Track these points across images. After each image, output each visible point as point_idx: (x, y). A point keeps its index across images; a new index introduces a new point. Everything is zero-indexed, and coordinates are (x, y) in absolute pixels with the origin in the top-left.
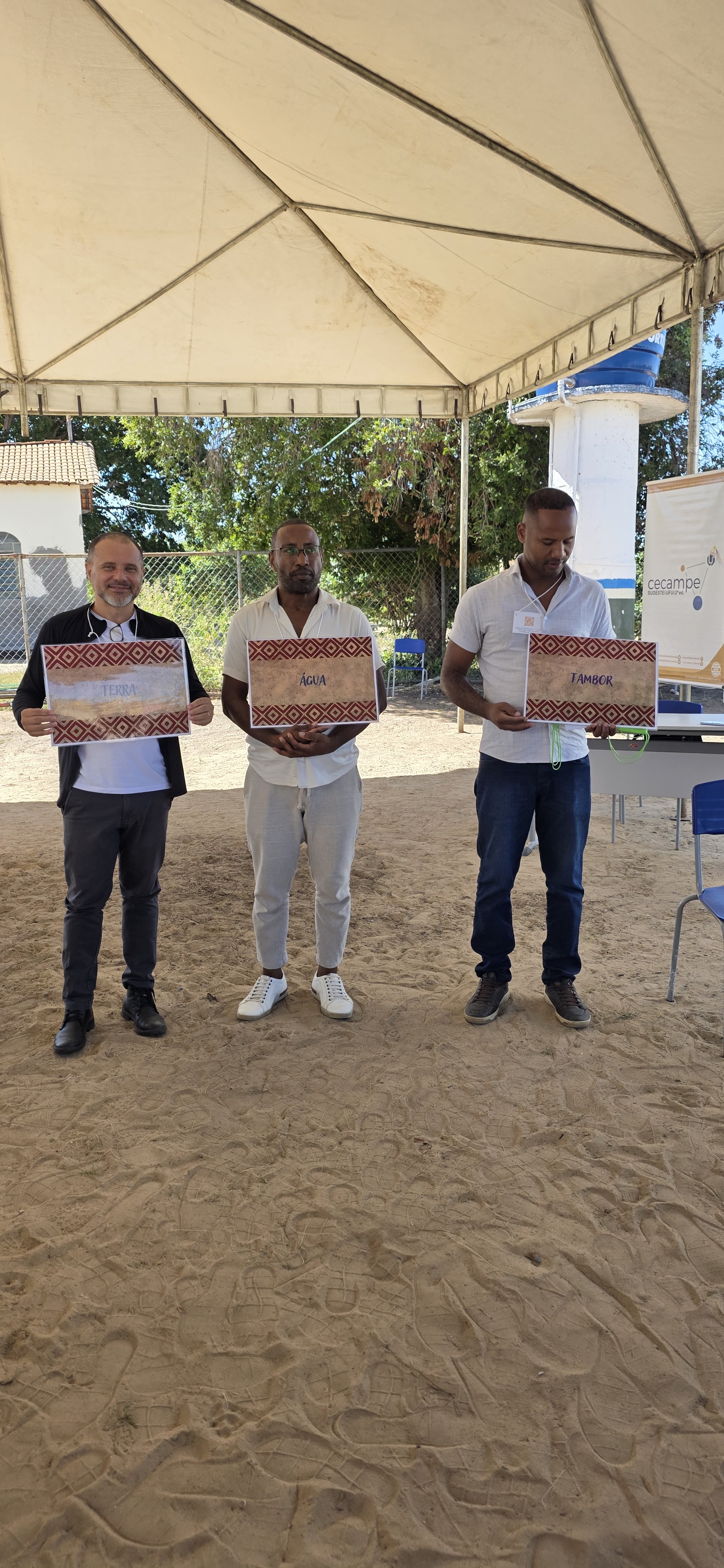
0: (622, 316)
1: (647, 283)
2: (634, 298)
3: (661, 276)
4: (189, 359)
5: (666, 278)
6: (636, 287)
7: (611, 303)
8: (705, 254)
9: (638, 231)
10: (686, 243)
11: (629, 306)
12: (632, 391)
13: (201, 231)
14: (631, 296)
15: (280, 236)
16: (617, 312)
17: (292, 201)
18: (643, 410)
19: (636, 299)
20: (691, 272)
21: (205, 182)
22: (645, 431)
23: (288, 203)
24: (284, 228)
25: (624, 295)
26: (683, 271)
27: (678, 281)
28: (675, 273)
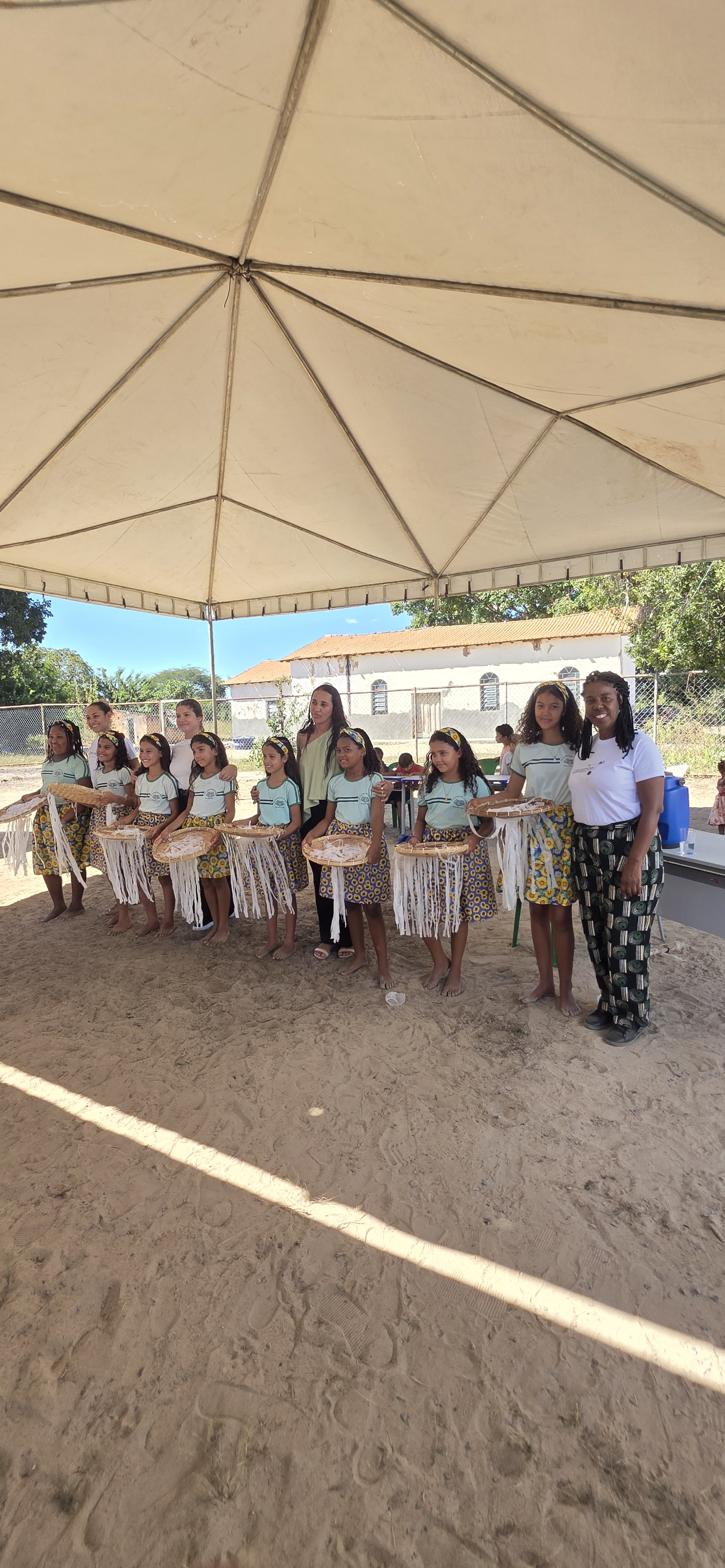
4: (531, 546)
13: (499, 454)
15: (560, 442)
17: (558, 413)
21: (486, 419)
23: (557, 414)
24: (562, 434)
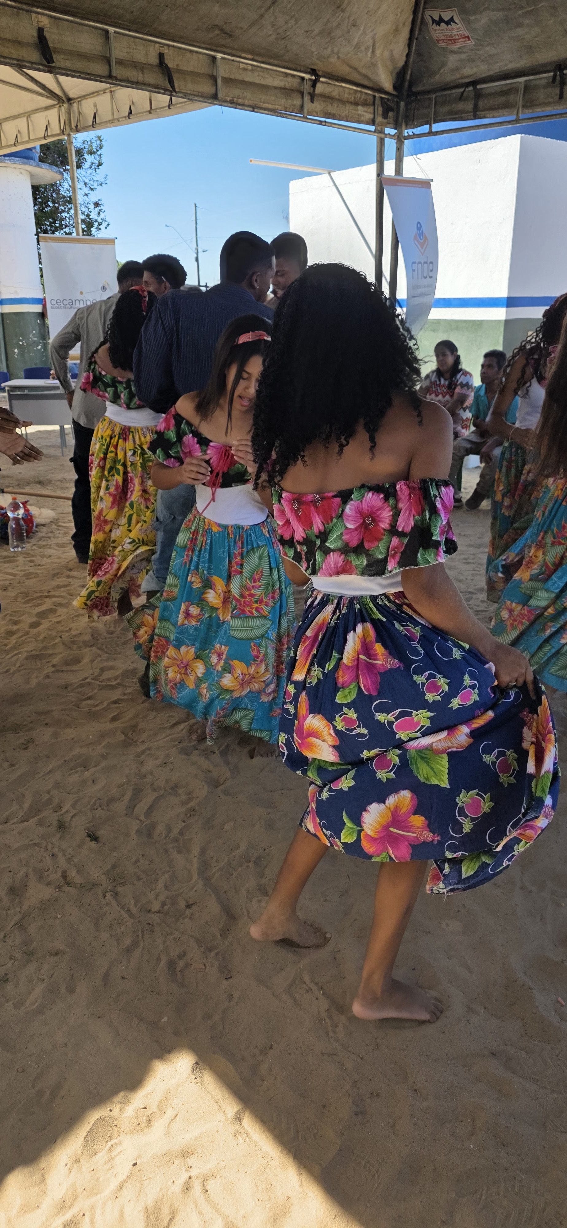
0: (21, 123)
1: (36, 108)
2: (28, 115)
3: (44, 105)
5: (47, 108)
6: (29, 108)
7: (13, 114)
8: (69, 100)
9: (28, 79)
10: (57, 91)
11: (25, 119)
12: (25, 164)
14: (25, 113)
16: (17, 121)
18: (32, 176)
19: (29, 117)
20: (63, 108)
22: (35, 189)
25: (21, 111)
26: (57, 106)
27: (54, 112)
28: (52, 106)
